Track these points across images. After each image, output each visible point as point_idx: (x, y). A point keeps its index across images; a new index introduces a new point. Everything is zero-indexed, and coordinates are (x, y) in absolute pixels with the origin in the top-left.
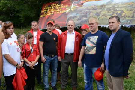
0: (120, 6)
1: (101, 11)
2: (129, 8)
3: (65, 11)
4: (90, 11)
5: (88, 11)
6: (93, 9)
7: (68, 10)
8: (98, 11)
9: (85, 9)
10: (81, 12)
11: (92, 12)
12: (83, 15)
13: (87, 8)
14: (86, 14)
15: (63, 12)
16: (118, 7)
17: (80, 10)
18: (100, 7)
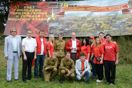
0: (99, 19)
1: (82, 24)
2: (106, 22)
3: (45, 19)
4: (72, 22)
5: (70, 22)
6: (74, 21)
7: (49, 19)
8: (80, 23)
9: (67, 20)
10: (63, 23)
11: (74, 24)
12: (66, 26)
13: (69, 19)
14: (69, 25)
15: (42, 19)
16: (97, 20)
17: (61, 20)
18: (80, 19)
